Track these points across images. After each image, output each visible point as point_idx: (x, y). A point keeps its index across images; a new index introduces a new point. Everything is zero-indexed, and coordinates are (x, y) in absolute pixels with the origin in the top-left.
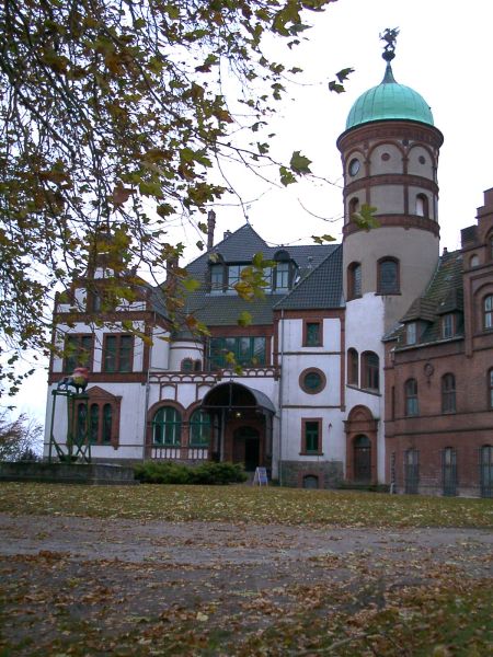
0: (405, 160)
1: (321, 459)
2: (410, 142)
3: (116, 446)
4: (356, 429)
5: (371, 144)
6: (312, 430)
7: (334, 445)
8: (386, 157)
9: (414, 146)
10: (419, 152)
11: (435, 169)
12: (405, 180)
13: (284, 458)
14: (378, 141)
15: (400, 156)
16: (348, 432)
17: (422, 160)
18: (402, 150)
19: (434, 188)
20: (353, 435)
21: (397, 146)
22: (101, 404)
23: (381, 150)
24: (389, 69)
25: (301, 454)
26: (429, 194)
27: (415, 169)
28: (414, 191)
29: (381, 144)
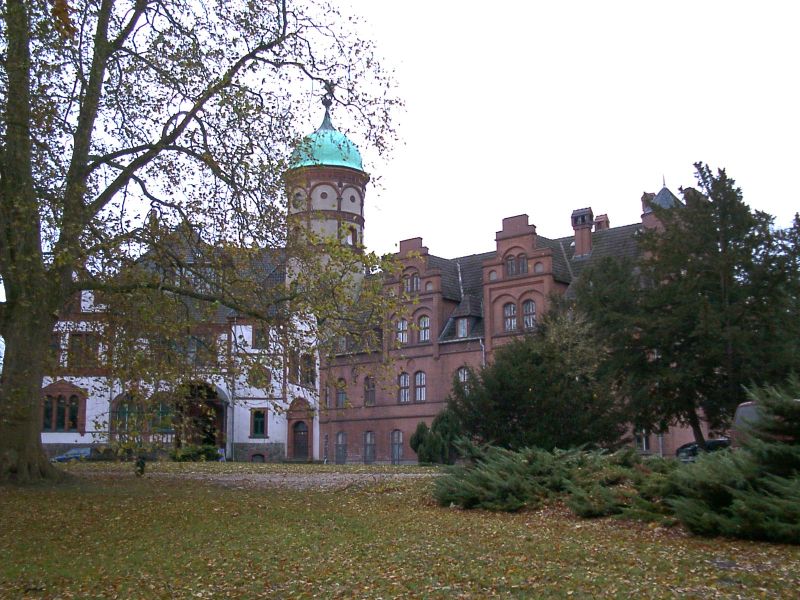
0: (340, 199)
1: (267, 441)
2: (344, 184)
3: (83, 433)
4: (296, 417)
5: (312, 184)
6: (259, 421)
7: (278, 429)
8: (324, 196)
9: (346, 187)
10: (351, 192)
11: (362, 205)
12: (339, 215)
13: (236, 441)
14: (318, 182)
15: (336, 196)
16: (289, 420)
17: (353, 199)
18: (338, 192)
19: (361, 221)
20: (293, 422)
21: (334, 187)
22: (68, 396)
23: (320, 190)
25: (250, 437)
26: (356, 226)
27: (348, 207)
28: (347, 224)
29: (320, 184)
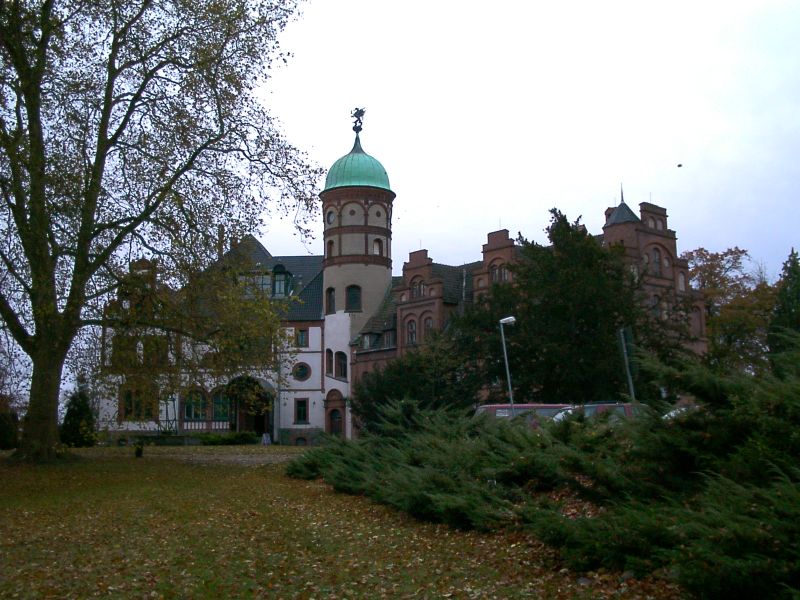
0: (366, 215)
1: (308, 427)
2: (370, 202)
4: (333, 405)
5: (342, 202)
6: (302, 407)
7: (317, 417)
8: (352, 213)
9: (372, 204)
10: (377, 208)
11: (389, 219)
12: (366, 229)
13: (282, 427)
14: (347, 201)
15: (363, 212)
16: (326, 408)
17: (378, 214)
18: (364, 209)
19: (388, 233)
20: (329, 410)
21: (361, 204)
23: (349, 208)
24: (357, 139)
25: (294, 424)
26: (383, 238)
27: (374, 222)
28: (372, 237)
29: (349, 202)
